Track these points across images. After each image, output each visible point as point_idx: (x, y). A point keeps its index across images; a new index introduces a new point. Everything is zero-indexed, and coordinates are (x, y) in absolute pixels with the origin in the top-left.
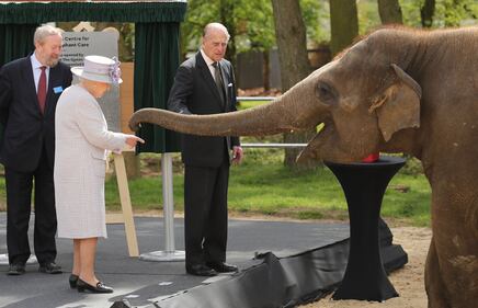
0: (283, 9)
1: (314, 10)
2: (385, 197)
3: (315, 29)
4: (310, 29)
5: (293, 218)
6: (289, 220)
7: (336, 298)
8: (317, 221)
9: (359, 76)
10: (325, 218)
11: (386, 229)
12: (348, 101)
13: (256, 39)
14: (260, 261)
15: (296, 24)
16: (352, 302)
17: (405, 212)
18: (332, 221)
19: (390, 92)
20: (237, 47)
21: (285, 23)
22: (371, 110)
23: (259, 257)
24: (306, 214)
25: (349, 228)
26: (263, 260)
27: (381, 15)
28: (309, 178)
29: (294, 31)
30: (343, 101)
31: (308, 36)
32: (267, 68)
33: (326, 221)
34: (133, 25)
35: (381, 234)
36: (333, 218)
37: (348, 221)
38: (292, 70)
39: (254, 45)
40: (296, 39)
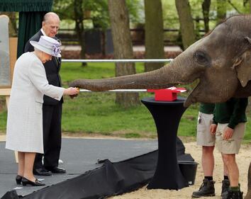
0: (115, 3)
1: (134, 4)
2: (180, 123)
3: (135, 16)
4: (131, 16)
5: (122, 137)
6: (119, 138)
7: (149, 188)
8: (137, 139)
9: (224, 46)
10: (142, 137)
11: (180, 143)
12: (218, 62)
13: (97, 22)
14: (101, 165)
15: (123, 13)
16: (159, 190)
17: (193, 133)
18: (146, 139)
19: (245, 55)
20: (85, 28)
21: (116, 13)
22: (233, 68)
23: (100, 162)
24: (130, 134)
25: (157, 143)
26: (102, 164)
27: (177, 7)
28: (131, 111)
29: (122, 17)
30: (214, 63)
31: (130, 20)
32: (104, 41)
33: (142, 139)
34: (18, 13)
35: (178, 147)
36: (147, 137)
37: (157, 139)
38: (121, 42)
39: (96, 26)
40: (123, 23)
